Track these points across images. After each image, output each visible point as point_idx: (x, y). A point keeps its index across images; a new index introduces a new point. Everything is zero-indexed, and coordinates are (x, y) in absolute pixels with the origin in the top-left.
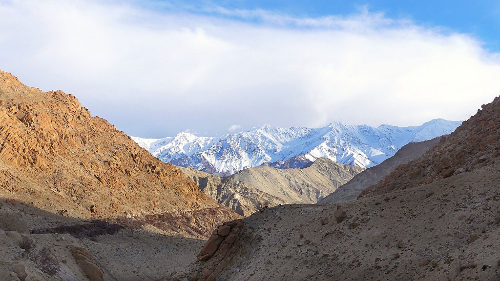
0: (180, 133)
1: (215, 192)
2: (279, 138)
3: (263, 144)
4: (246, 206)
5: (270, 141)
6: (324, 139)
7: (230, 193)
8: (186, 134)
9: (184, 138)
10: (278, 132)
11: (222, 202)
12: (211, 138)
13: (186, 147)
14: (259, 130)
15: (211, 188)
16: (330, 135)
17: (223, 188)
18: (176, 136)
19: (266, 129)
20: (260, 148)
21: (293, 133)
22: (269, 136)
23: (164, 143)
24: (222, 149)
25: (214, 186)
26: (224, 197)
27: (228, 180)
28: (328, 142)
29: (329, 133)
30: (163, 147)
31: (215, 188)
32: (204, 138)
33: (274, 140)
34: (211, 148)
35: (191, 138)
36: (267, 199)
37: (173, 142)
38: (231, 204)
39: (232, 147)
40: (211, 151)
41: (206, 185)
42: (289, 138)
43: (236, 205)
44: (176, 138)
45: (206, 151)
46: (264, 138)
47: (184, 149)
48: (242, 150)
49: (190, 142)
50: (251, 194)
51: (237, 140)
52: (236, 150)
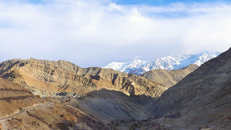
0: (135, 60)
1: (121, 82)
2: (178, 60)
3: (171, 63)
4: (137, 89)
5: (174, 61)
6: (199, 59)
7: (129, 82)
8: (137, 60)
9: (136, 62)
10: (177, 57)
11: (124, 87)
12: (148, 61)
13: (137, 65)
14: (169, 57)
15: (119, 79)
16: (202, 57)
17: (126, 79)
18: (133, 61)
19: (172, 56)
20: (170, 64)
21: (184, 57)
22: (174, 59)
23: (128, 64)
24: (152, 65)
25: (121, 78)
26: (126, 84)
27: (132, 75)
28: (201, 60)
29: (201, 56)
30: (127, 66)
31: (121, 79)
32: (145, 61)
33: (176, 61)
34: (148, 65)
35: (139, 61)
36: (154, 85)
37: (132, 63)
38: (129, 88)
39: (157, 64)
40: (147, 66)
41: (116, 78)
42: (183, 60)
43: (132, 88)
44: (133, 62)
45: (145, 67)
46: (171, 60)
47: (136, 66)
48: (161, 66)
49: (139, 63)
50: (144, 82)
51: (159, 61)
52: (159, 65)
